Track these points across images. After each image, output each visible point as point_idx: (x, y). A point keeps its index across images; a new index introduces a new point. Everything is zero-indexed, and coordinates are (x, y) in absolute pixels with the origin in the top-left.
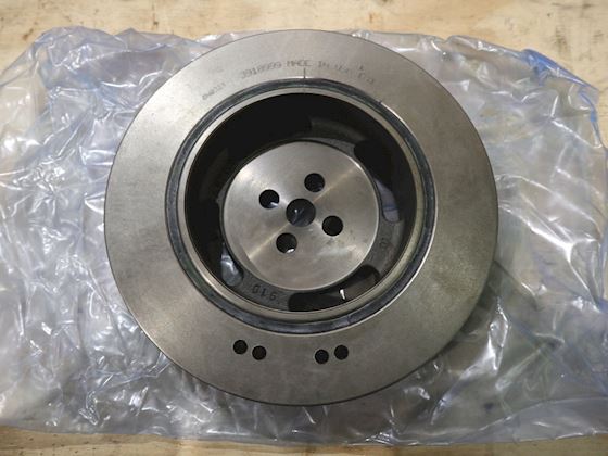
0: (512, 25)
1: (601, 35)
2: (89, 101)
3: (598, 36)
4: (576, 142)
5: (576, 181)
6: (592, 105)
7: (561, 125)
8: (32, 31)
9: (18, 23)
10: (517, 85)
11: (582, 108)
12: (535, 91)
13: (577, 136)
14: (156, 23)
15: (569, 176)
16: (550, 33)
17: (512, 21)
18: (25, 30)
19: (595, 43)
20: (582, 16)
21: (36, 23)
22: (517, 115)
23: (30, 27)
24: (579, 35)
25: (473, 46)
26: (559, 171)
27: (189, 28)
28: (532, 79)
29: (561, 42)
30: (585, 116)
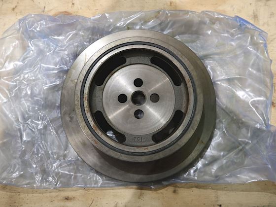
0: (234, 9)
1: (273, 14)
2: (44, 44)
3: (272, 14)
4: (258, 57)
5: (258, 74)
6: (265, 41)
7: (251, 49)
8: (16, 6)
9: (10, 3)
10: (232, 31)
11: (261, 41)
12: (240, 34)
13: (258, 54)
14: (73, 4)
15: (255, 72)
16: (251, 13)
17: (234, 7)
18: (13, 6)
19: (270, 18)
20: (265, 5)
21: (18, 3)
22: (232, 45)
23: (15, 5)
24: (263, 13)
25: (212, 15)
26: (250, 69)
27: (89, 6)
28: (238, 29)
29: (255, 17)
30: (262, 45)
